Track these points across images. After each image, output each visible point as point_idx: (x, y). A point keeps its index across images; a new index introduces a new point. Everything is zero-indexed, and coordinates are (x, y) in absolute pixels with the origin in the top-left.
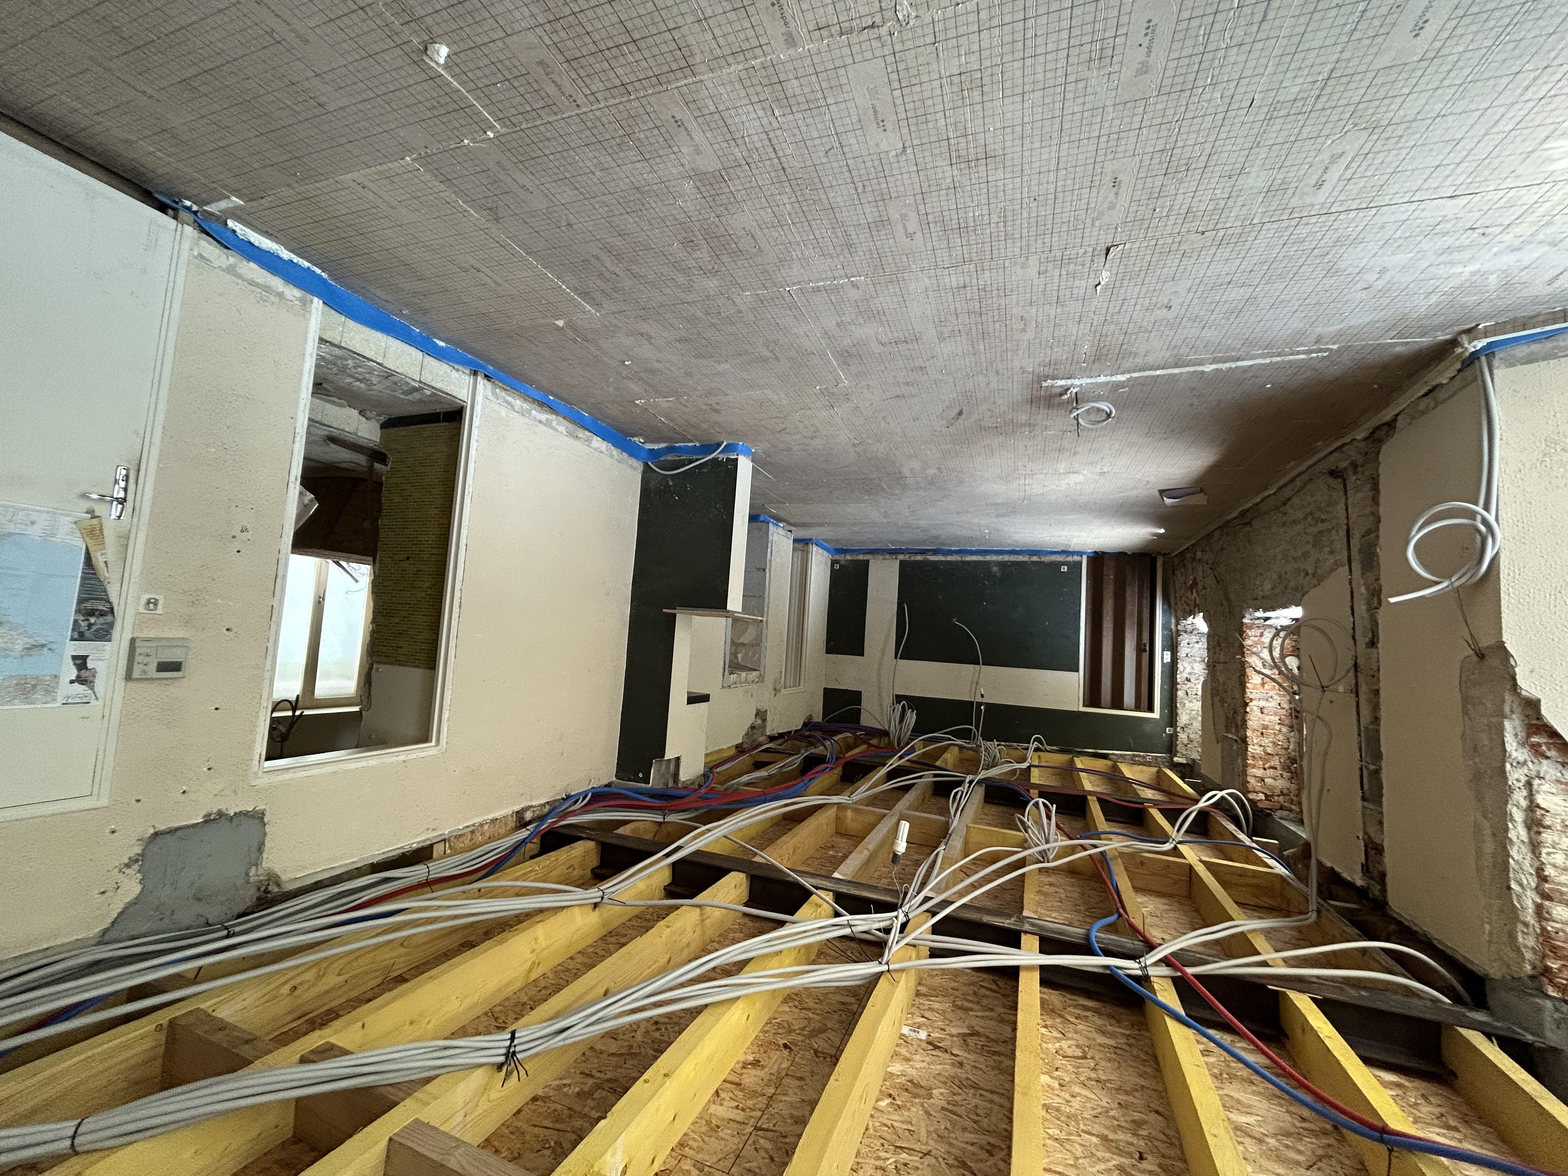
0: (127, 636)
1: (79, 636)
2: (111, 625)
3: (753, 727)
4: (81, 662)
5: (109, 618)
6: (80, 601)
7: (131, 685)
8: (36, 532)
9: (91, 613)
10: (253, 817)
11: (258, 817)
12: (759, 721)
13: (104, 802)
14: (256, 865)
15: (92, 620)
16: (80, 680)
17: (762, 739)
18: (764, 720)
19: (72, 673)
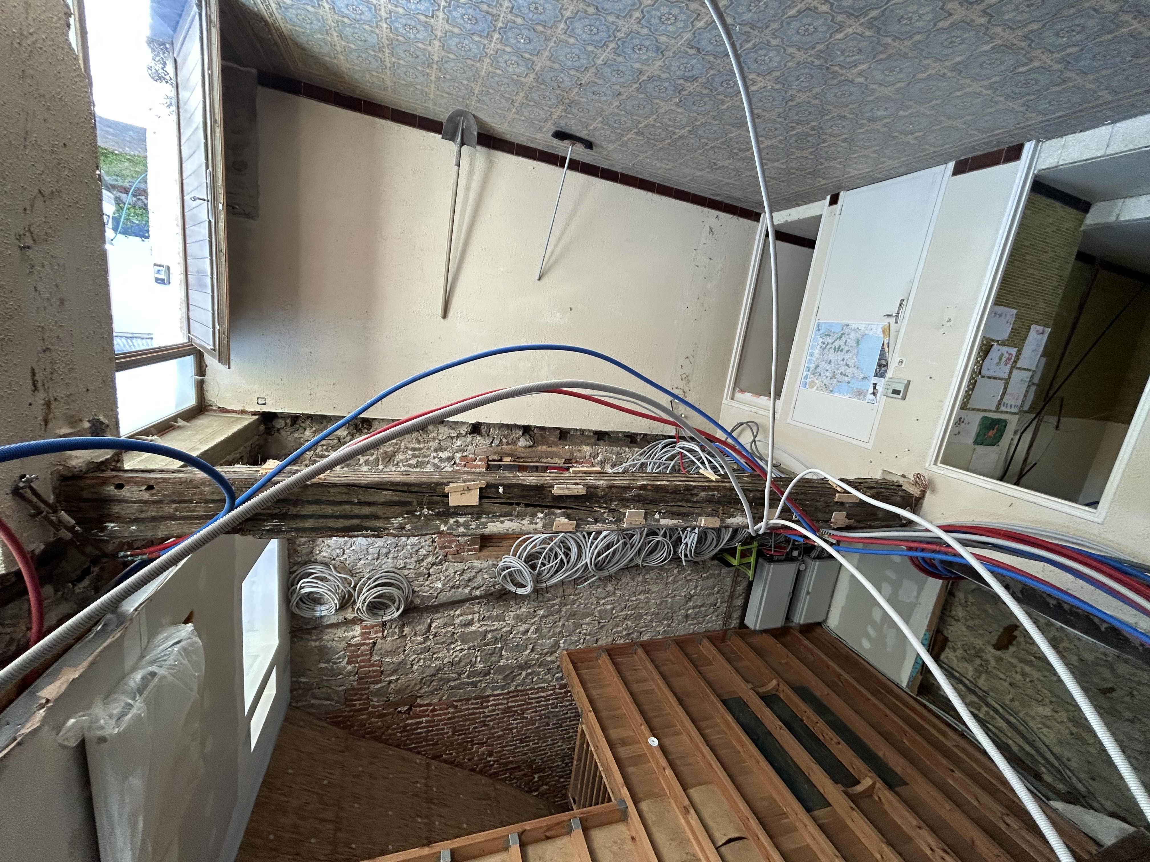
0: (889, 377)
1: (876, 375)
2: (886, 371)
4: (875, 385)
5: (886, 368)
6: (879, 360)
7: (888, 399)
8: (871, 332)
9: (881, 365)
13: (869, 446)
15: (881, 368)
16: (874, 394)
19: (871, 390)
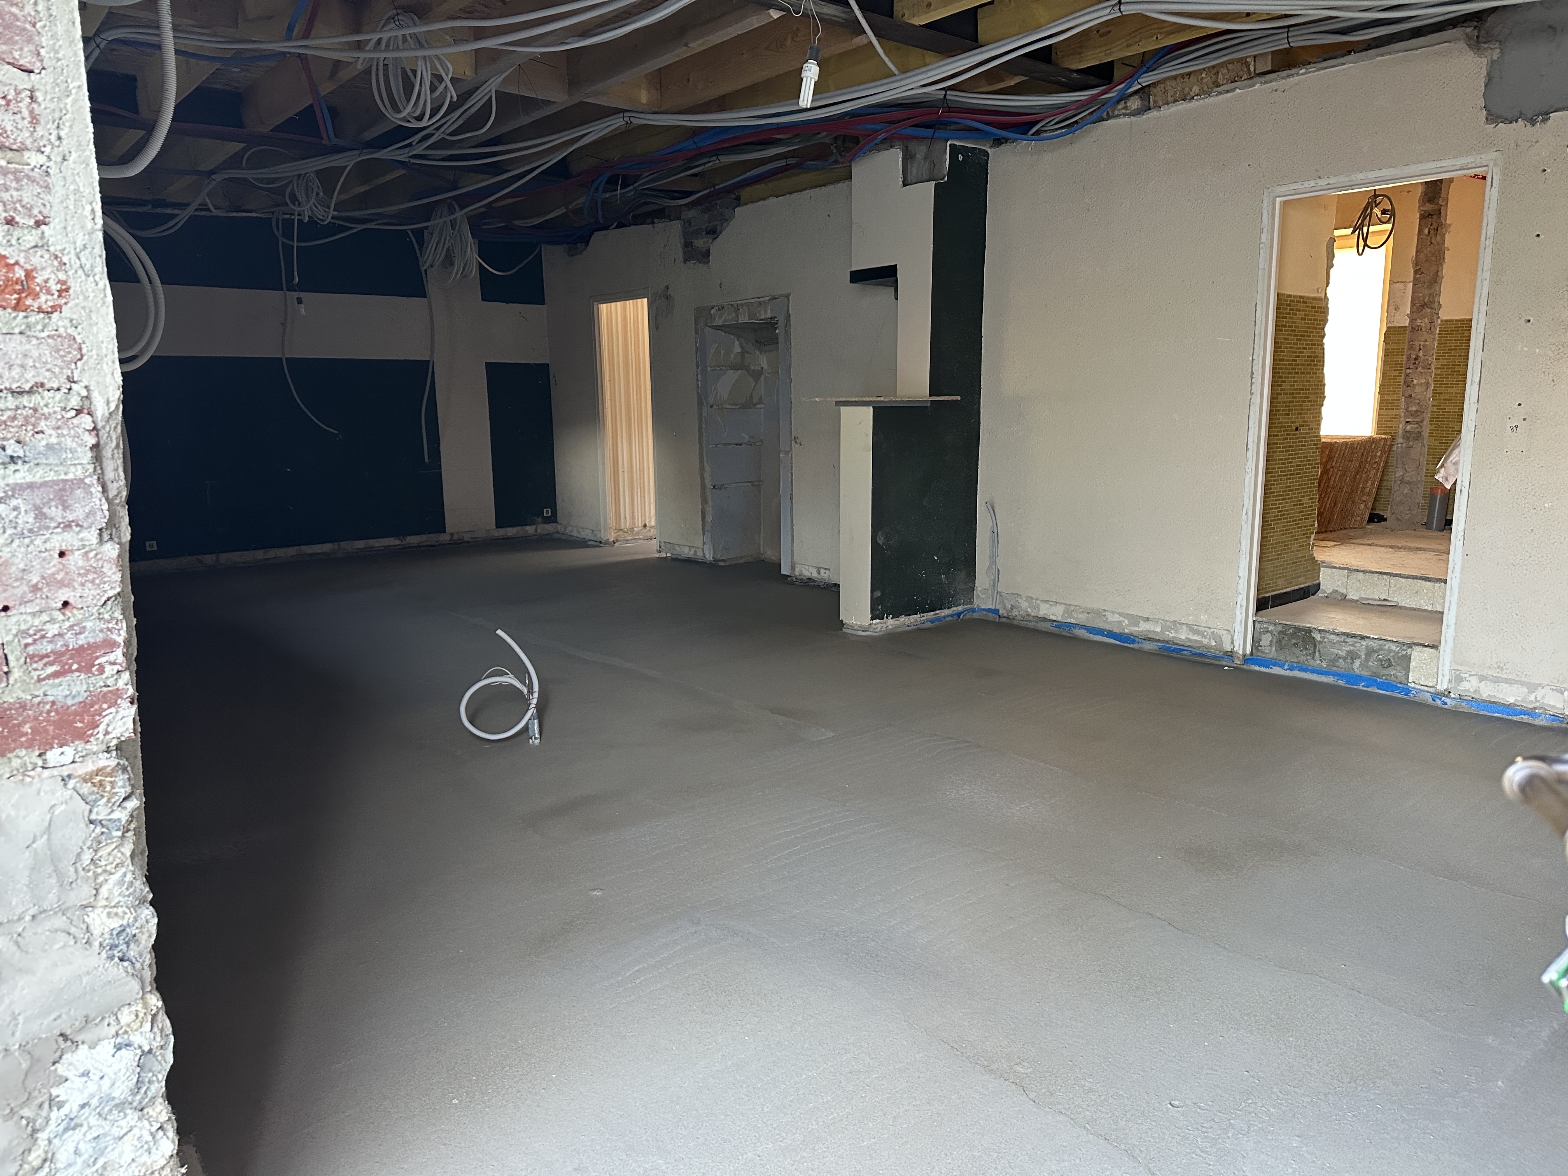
3: (713, 233)
10: (1498, 117)
11: (1494, 117)
12: (700, 243)
14: (1493, 62)
17: (691, 214)
18: (687, 244)
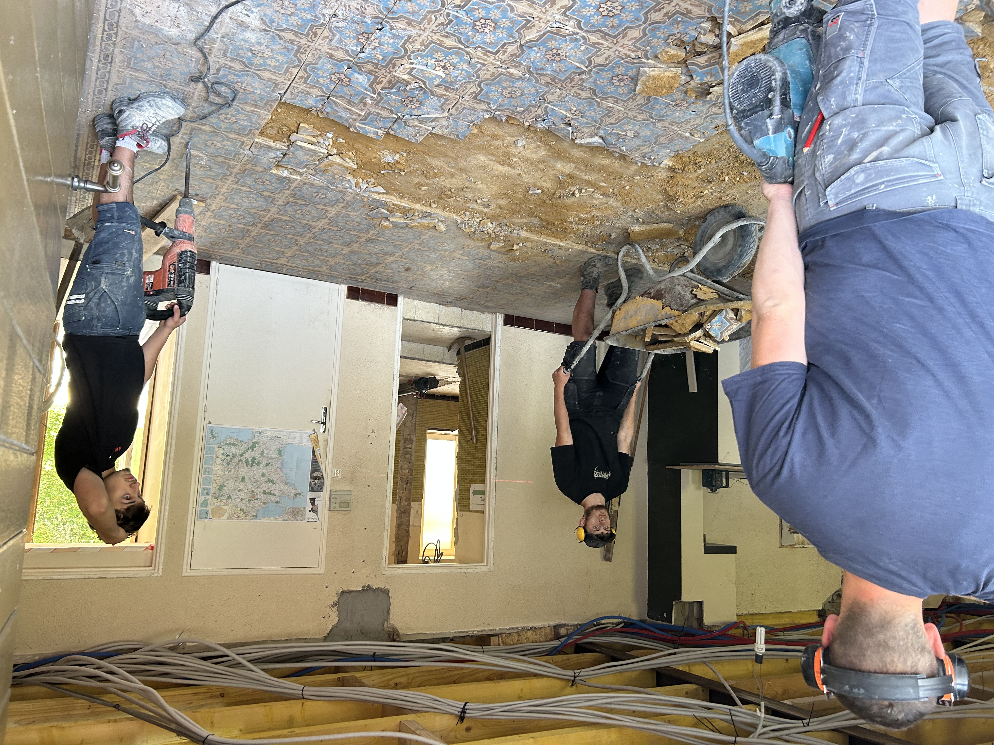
0: (329, 489)
1: (312, 490)
2: (323, 483)
4: (313, 501)
5: (322, 481)
6: (312, 472)
7: (331, 513)
8: (296, 442)
9: (315, 478)
10: (384, 592)
11: (386, 592)
13: (322, 571)
14: (387, 621)
15: (316, 481)
16: (313, 510)
19: (310, 507)
